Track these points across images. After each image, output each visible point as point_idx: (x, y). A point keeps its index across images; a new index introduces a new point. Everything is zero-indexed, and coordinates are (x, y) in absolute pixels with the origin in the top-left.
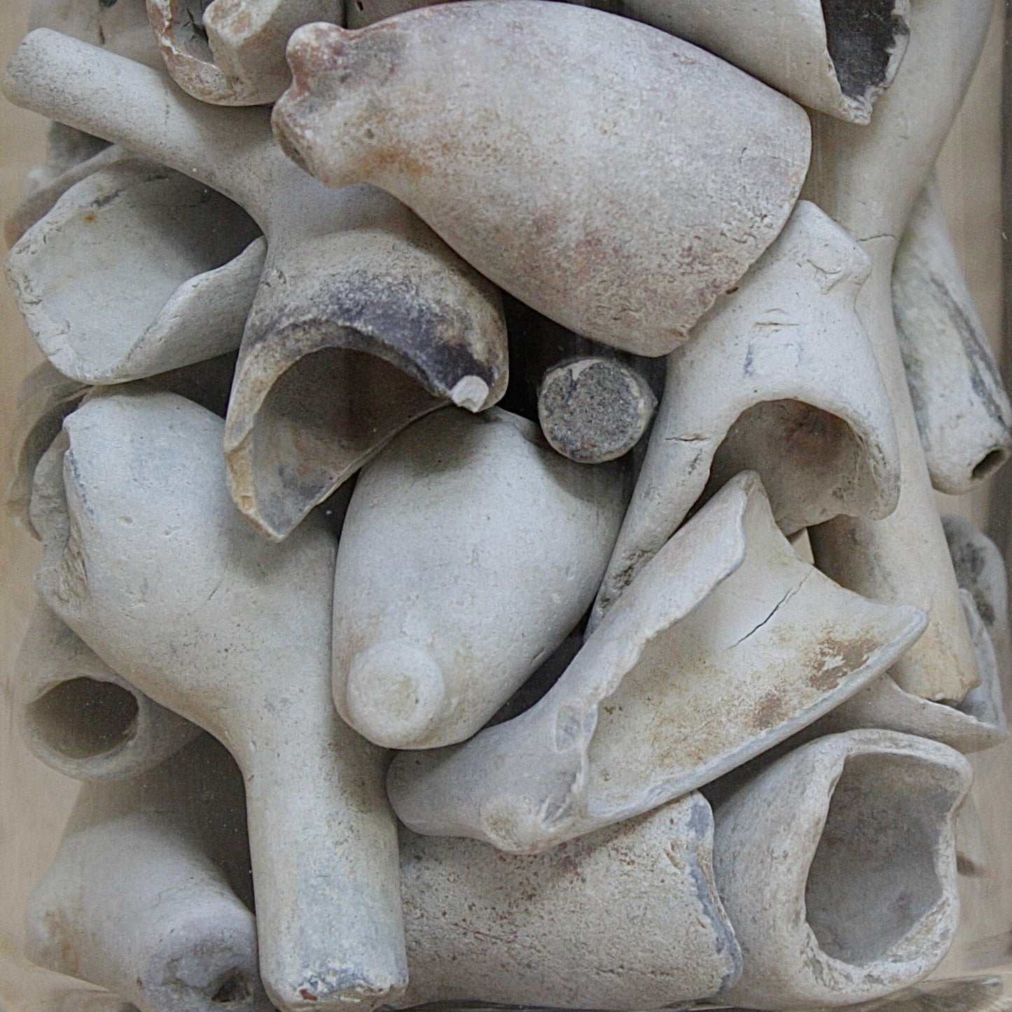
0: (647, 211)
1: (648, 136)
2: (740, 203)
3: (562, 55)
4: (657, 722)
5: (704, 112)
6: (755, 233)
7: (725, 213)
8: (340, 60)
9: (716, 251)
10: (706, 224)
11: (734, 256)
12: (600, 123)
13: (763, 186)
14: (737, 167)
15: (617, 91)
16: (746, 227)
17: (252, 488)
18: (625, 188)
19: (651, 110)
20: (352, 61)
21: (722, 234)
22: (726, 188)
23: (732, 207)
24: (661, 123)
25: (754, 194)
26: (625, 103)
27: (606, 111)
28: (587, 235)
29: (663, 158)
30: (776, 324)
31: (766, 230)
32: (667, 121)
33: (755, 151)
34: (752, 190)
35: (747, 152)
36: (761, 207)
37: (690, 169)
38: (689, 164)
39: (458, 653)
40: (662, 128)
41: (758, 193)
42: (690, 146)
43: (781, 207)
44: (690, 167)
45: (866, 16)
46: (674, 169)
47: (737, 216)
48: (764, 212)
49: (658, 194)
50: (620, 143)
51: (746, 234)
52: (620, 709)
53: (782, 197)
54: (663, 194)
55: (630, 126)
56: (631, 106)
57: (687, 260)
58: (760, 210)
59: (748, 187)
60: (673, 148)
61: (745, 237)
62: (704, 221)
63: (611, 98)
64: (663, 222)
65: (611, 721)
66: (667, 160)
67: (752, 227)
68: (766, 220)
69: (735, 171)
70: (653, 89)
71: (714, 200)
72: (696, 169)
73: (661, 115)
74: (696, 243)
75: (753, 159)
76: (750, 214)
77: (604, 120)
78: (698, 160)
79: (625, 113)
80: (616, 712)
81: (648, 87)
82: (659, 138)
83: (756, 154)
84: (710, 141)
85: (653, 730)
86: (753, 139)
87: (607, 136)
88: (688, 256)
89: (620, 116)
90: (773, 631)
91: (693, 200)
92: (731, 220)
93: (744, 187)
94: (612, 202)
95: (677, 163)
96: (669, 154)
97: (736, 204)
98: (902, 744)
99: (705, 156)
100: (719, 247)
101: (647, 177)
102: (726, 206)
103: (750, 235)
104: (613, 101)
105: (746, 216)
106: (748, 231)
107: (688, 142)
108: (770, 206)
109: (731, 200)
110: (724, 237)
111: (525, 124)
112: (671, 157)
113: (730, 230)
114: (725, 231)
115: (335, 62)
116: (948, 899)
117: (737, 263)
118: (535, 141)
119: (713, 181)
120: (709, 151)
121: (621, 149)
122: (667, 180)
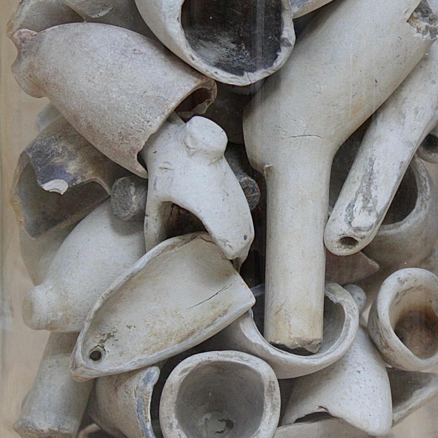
0: (104, 116)
1: (104, 84)
2: (138, 115)
3: (85, 48)
4: (149, 335)
5: (132, 75)
6: (144, 128)
7: (132, 119)
8: (23, 45)
9: (131, 135)
10: (125, 123)
11: (137, 137)
12: (88, 77)
13: (149, 108)
14: (139, 99)
15: (98, 64)
16: (141, 125)
17: (23, 218)
18: (95, 105)
19: (109, 73)
20: (27, 46)
21: (132, 128)
22: (133, 108)
23: (134, 116)
24: (112, 79)
25: (145, 111)
26: (99, 69)
27: (92, 72)
28: (88, 124)
29: (109, 93)
30: (166, 169)
31: (148, 127)
32: (114, 78)
33: (149, 93)
34: (144, 110)
35: (146, 93)
36: (147, 117)
37: (119, 99)
38: (119, 97)
39: (61, 294)
40: (112, 81)
41: (146, 111)
42: (121, 89)
43: (156, 118)
44: (120, 98)
45: (270, 38)
46: (113, 98)
47: (137, 121)
48: (148, 120)
49: (106, 108)
50: (94, 86)
51: (141, 128)
52: (135, 327)
53: (157, 113)
54: (109, 109)
55: (99, 79)
56: (101, 71)
57: (121, 138)
58: (146, 118)
59: (142, 108)
60: (114, 89)
61: (141, 130)
62: (124, 121)
63: (95, 66)
64: (110, 121)
65: (130, 332)
66: (110, 94)
67: (143, 126)
68: (149, 123)
69: (138, 101)
70: (114, 64)
71: (128, 113)
72: (122, 99)
73: (113, 75)
74: (123, 131)
75: (148, 96)
76: (142, 120)
77: (90, 76)
78: (123, 96)
79: (98, 73)
80: (132, 328)
81: (112, 63)
82: (109, 85)
83: (149, 95)
84: (130, 88)
85: (147, 338)
86: (151, 88)
87: (90, 83)
88: (121, 136)
89: (96, 74)
90: (211, 303)
91: (119, 112)
92: (134, 122)
93: (141, 108)
94: (92, 111)
95: (114, 96)
96: (112, 92)
97: (137, 115)
98: (244, 359)
99: (126, 94)
100: (131, 133)
101: (103, 101)
102: (133, 116)
103: (143, 129)
104: (96, 68)
105: (140, 121)
106: (142, 127)
107: (121, 87)
108: (151, 118)
109: (135, 114)
110: (132, 129)
111: (65, 76)
112: (112, 93)
113: (134, 126)
114: (133, 127)
115: (21, 45)
116: (260, 430)
117: (138, 140)
118: (68, 83)
119: (128, 105)
120: (128, 92)
121: (94, 88)
122: (110, 103)
